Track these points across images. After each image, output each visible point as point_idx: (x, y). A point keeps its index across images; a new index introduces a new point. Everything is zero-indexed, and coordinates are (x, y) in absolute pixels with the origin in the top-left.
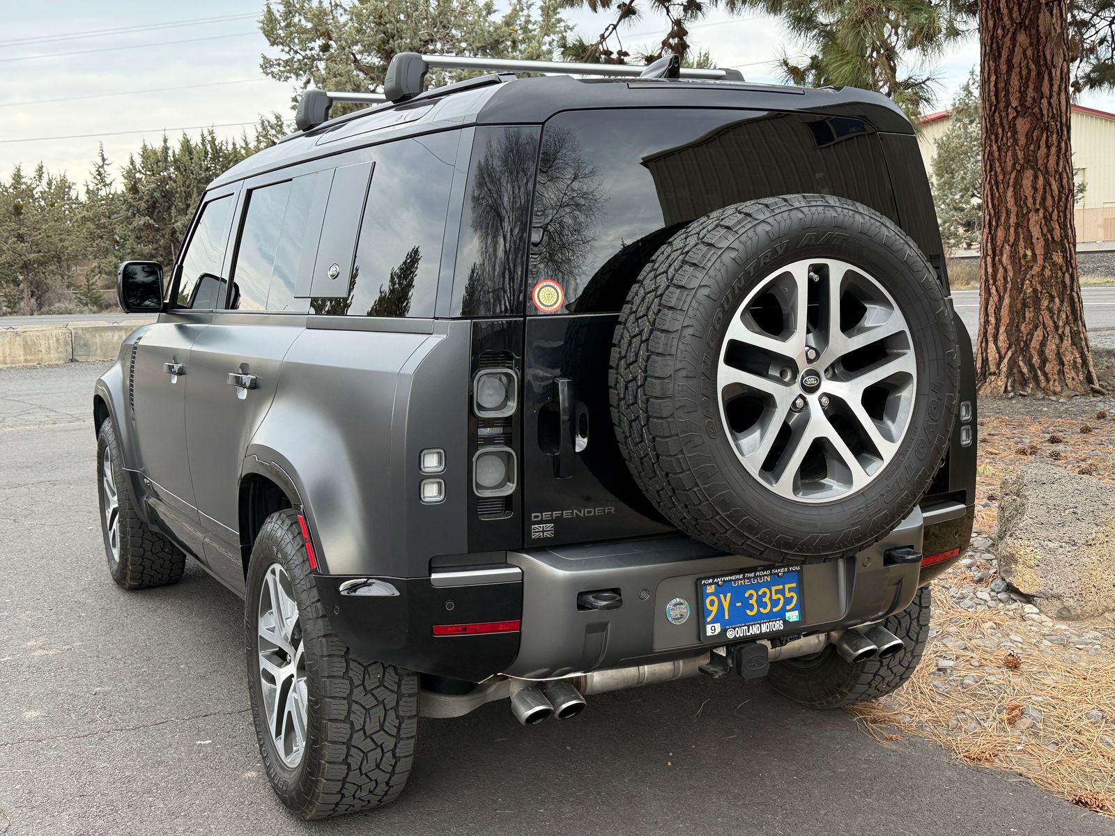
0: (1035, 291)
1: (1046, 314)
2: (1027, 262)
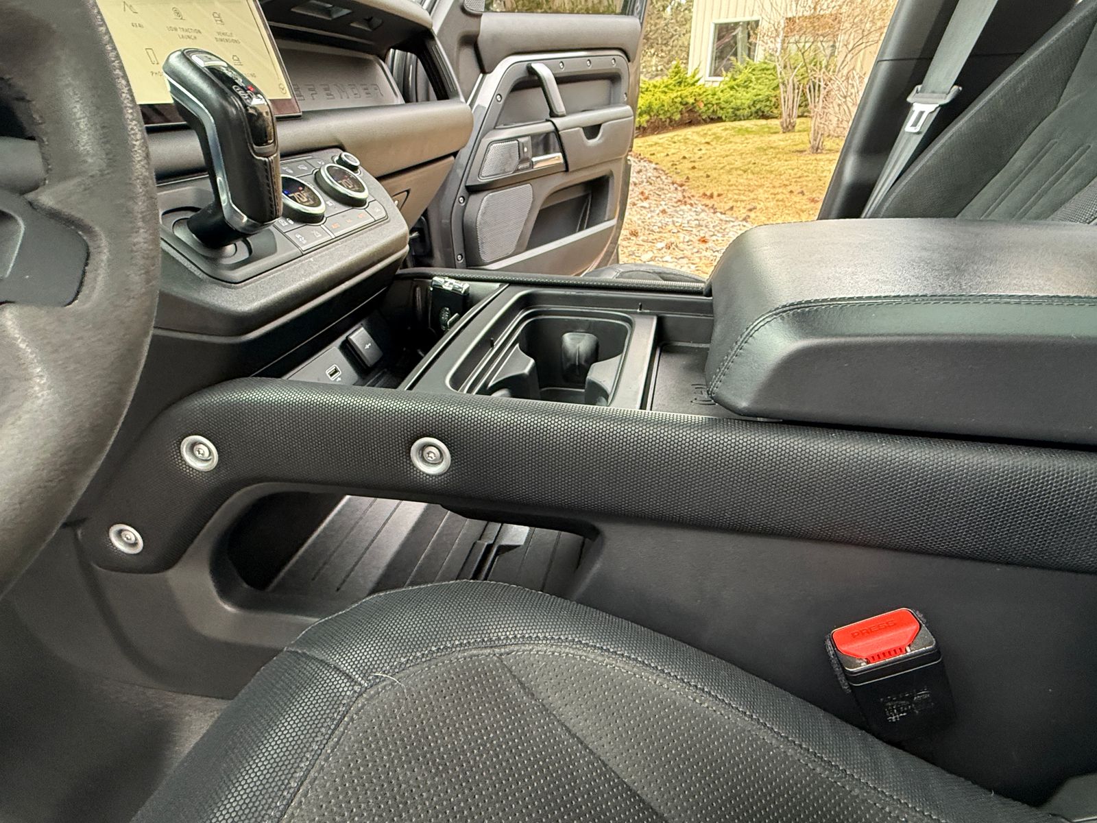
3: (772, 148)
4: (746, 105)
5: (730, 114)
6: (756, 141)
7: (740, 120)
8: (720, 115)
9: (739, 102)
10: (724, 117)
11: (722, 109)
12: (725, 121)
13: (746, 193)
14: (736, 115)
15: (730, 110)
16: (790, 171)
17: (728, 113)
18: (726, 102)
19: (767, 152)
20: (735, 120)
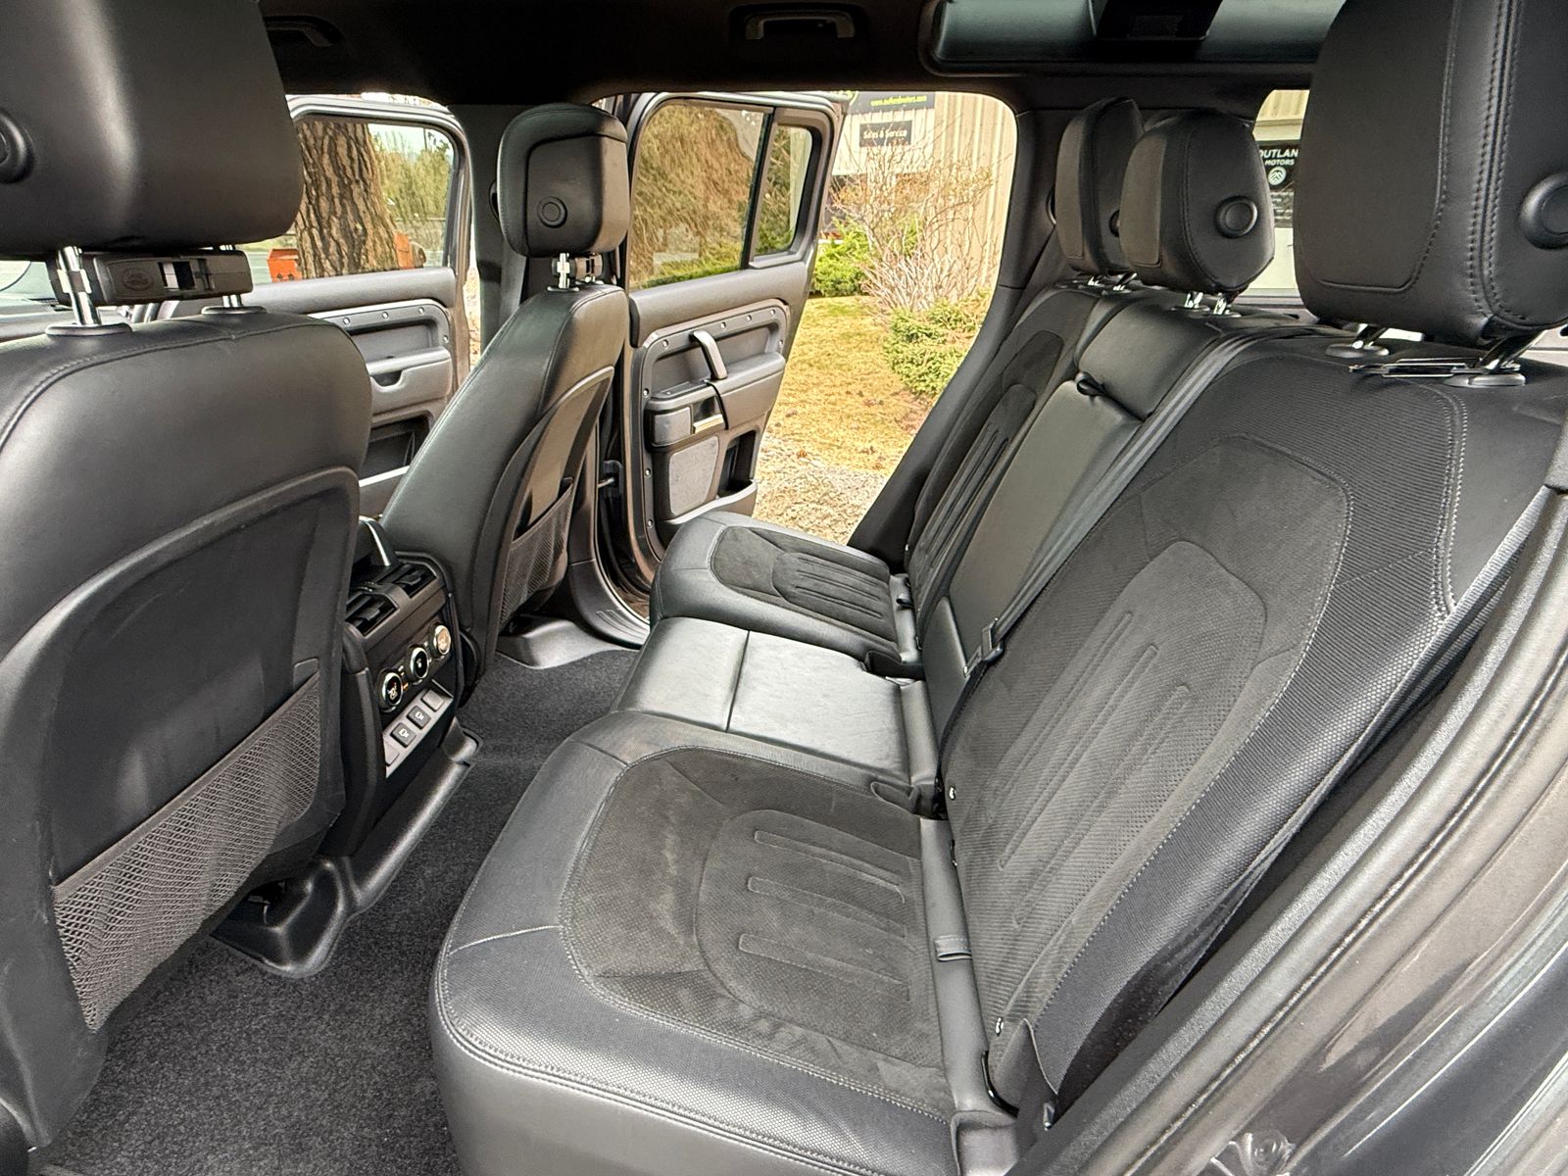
3: (859, 334)
4: (848, 277)
5: (830, 288)
6: (846, 324)
7: (843, 295)
8: (818, 289)
9: (839, 274)
10: (822, 291)
11: (820, 281)
12: (824, 296)
13: (798, 393)
14: (837, 289)
15: (829, 283)
16: (862, 366)
17: (827, 286)
18: (824, 274)
19: (851, 340)
20: (836, 295)
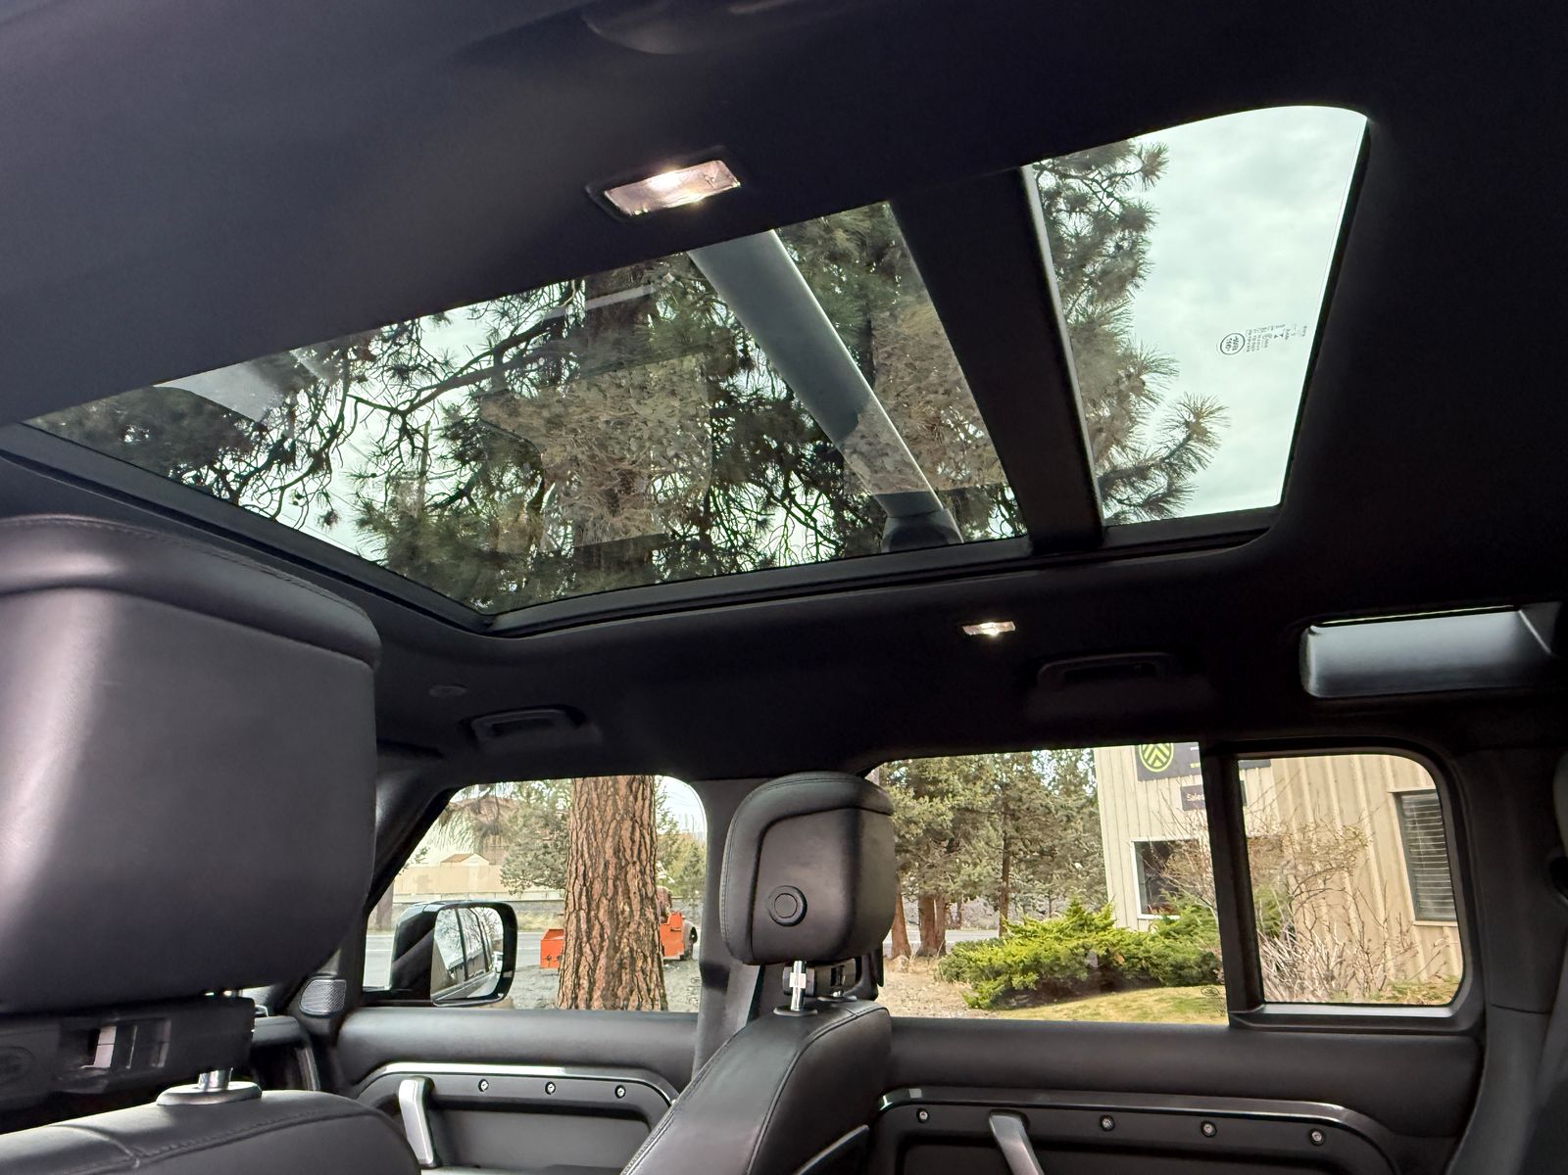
0: (631, 950)
1: (640, 975)
2: (625, 918)
5: (1170, 975)
8: (1154, 976)
10: (1159, 979)
11: (1156, 966)
12: (1163, 985)
14: (1180, 976)
15: (1169, 969)
17: (1166, 973)
20: (1177, 985)
